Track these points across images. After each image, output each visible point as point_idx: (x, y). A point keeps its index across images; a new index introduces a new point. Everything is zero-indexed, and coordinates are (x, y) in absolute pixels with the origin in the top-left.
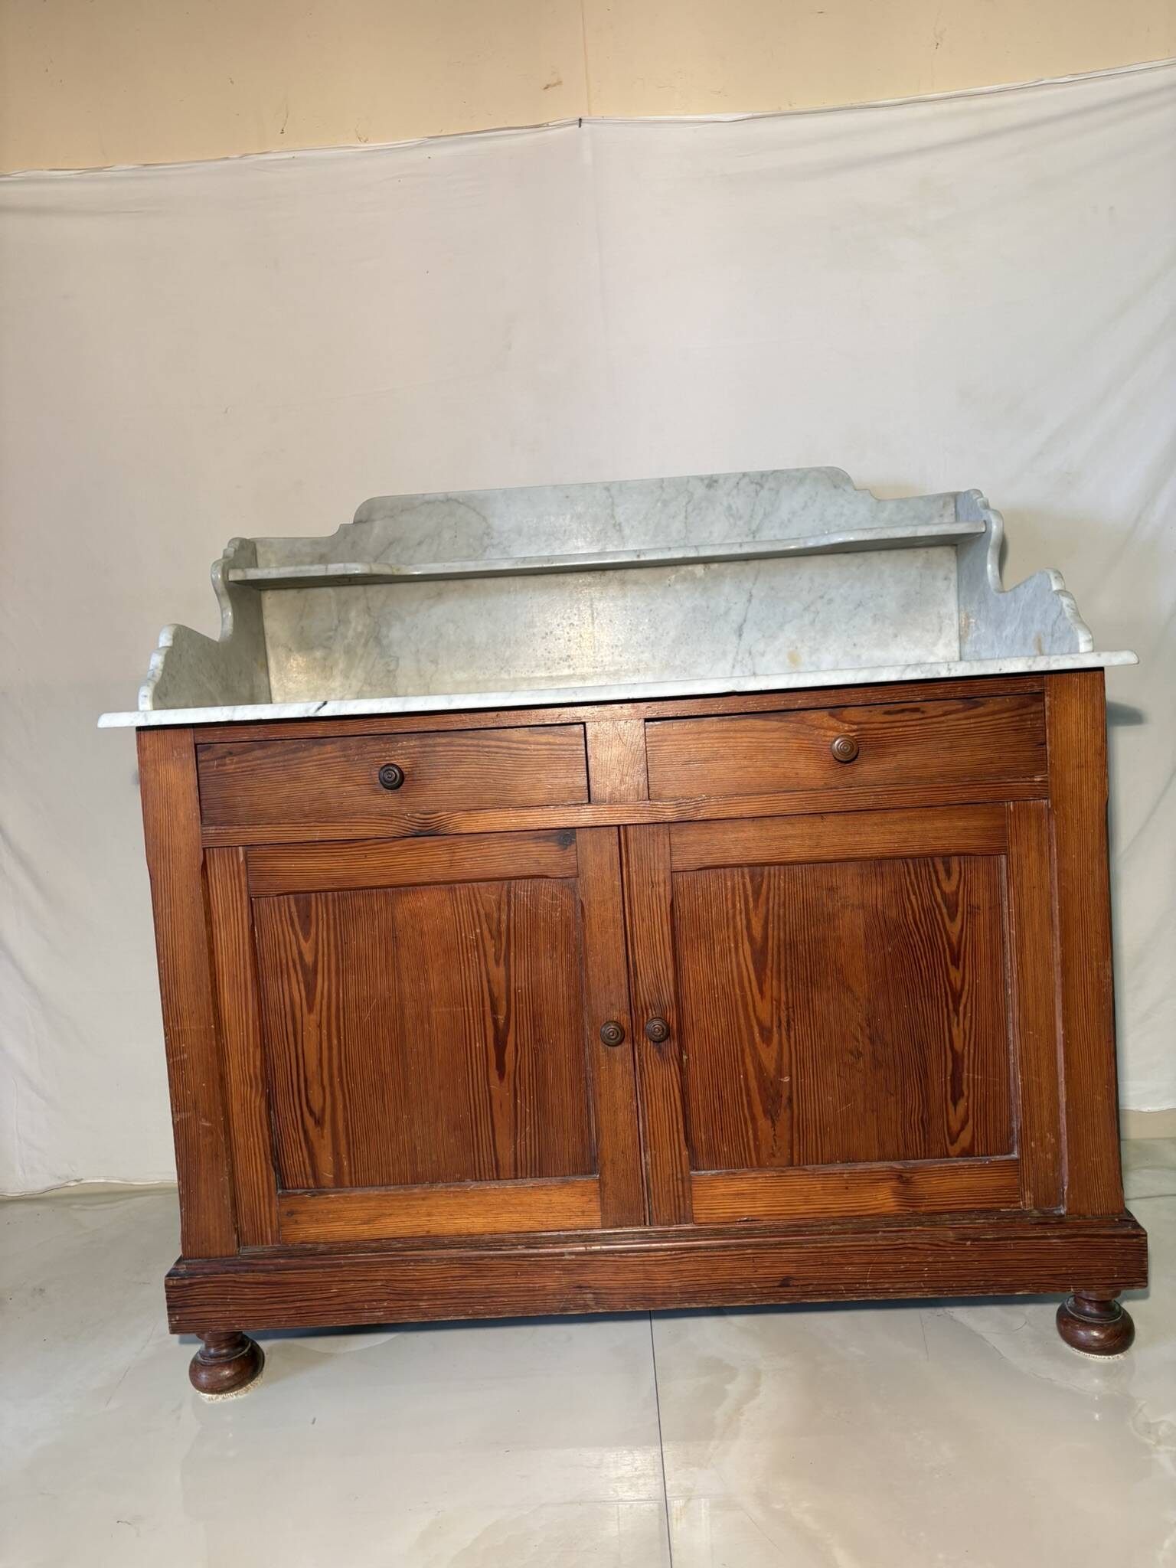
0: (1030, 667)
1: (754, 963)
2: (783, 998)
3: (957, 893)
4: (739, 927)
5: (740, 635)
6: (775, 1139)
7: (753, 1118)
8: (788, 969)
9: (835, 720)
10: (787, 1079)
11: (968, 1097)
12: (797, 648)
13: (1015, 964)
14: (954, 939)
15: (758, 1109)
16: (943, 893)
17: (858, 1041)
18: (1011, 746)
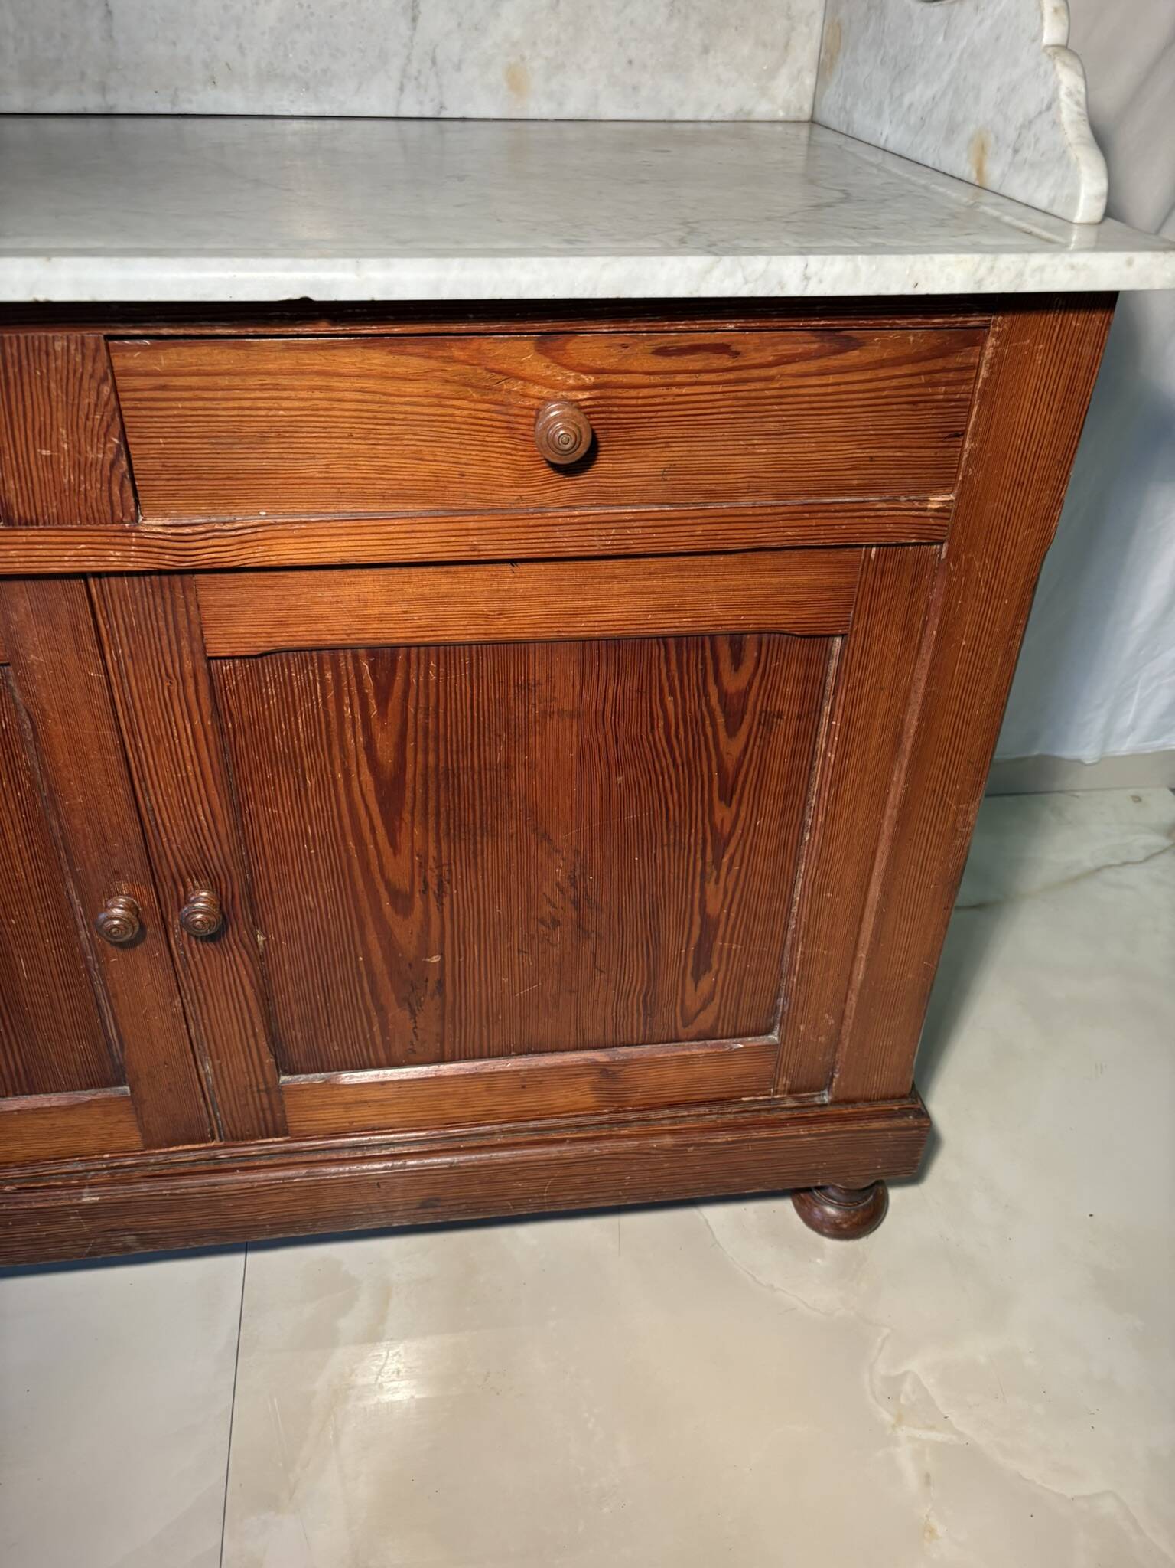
0: (980, 282)
1: (381, 804)
2: (432, 852)
3: (746, 694)
4: (352, 747)
5: (414, 19)
6: (415, 1032)
7: (381, 1009)
8: (442, 810)
9: (546, 361)
10: (436, 959)
11: (718, 971)
12: (523, 58)
13: (823, 804)
14: (730, 764)
15: (389, 998)
16: (723, 695)
17: (553, 906)
18: (897, 437)
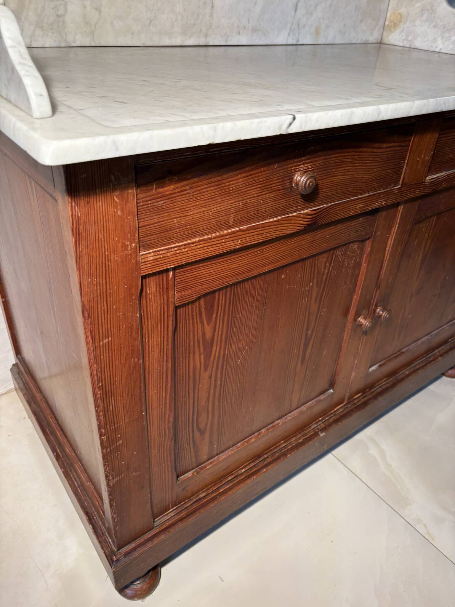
12: (320, 24)
15: (397, 333)
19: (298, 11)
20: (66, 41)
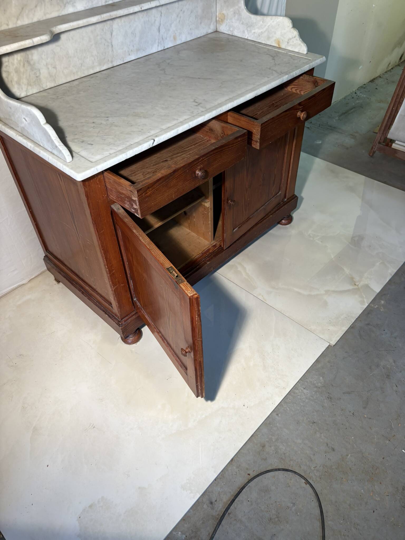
11: (275, 184)
12: (175, 34)
17: (261, 182)
19: (160, 31)
20: (43, 87)
